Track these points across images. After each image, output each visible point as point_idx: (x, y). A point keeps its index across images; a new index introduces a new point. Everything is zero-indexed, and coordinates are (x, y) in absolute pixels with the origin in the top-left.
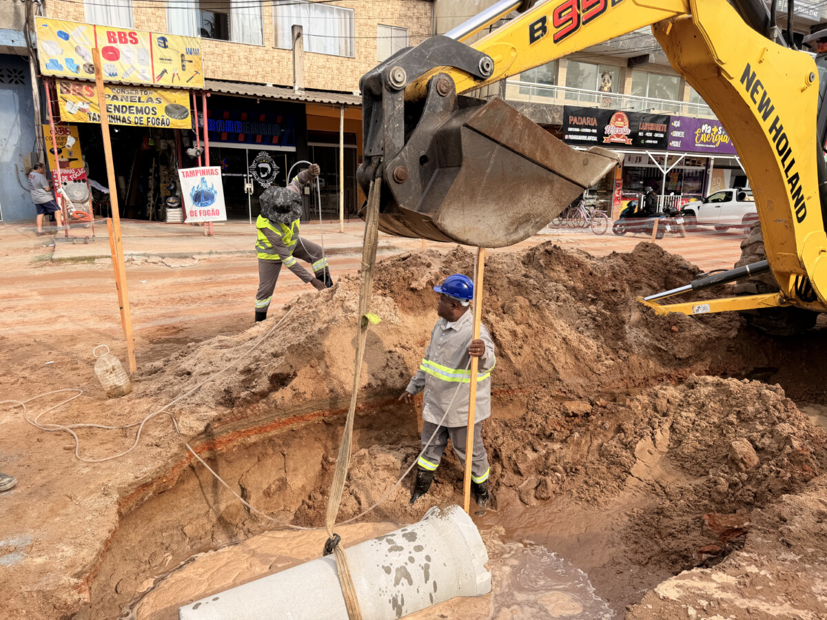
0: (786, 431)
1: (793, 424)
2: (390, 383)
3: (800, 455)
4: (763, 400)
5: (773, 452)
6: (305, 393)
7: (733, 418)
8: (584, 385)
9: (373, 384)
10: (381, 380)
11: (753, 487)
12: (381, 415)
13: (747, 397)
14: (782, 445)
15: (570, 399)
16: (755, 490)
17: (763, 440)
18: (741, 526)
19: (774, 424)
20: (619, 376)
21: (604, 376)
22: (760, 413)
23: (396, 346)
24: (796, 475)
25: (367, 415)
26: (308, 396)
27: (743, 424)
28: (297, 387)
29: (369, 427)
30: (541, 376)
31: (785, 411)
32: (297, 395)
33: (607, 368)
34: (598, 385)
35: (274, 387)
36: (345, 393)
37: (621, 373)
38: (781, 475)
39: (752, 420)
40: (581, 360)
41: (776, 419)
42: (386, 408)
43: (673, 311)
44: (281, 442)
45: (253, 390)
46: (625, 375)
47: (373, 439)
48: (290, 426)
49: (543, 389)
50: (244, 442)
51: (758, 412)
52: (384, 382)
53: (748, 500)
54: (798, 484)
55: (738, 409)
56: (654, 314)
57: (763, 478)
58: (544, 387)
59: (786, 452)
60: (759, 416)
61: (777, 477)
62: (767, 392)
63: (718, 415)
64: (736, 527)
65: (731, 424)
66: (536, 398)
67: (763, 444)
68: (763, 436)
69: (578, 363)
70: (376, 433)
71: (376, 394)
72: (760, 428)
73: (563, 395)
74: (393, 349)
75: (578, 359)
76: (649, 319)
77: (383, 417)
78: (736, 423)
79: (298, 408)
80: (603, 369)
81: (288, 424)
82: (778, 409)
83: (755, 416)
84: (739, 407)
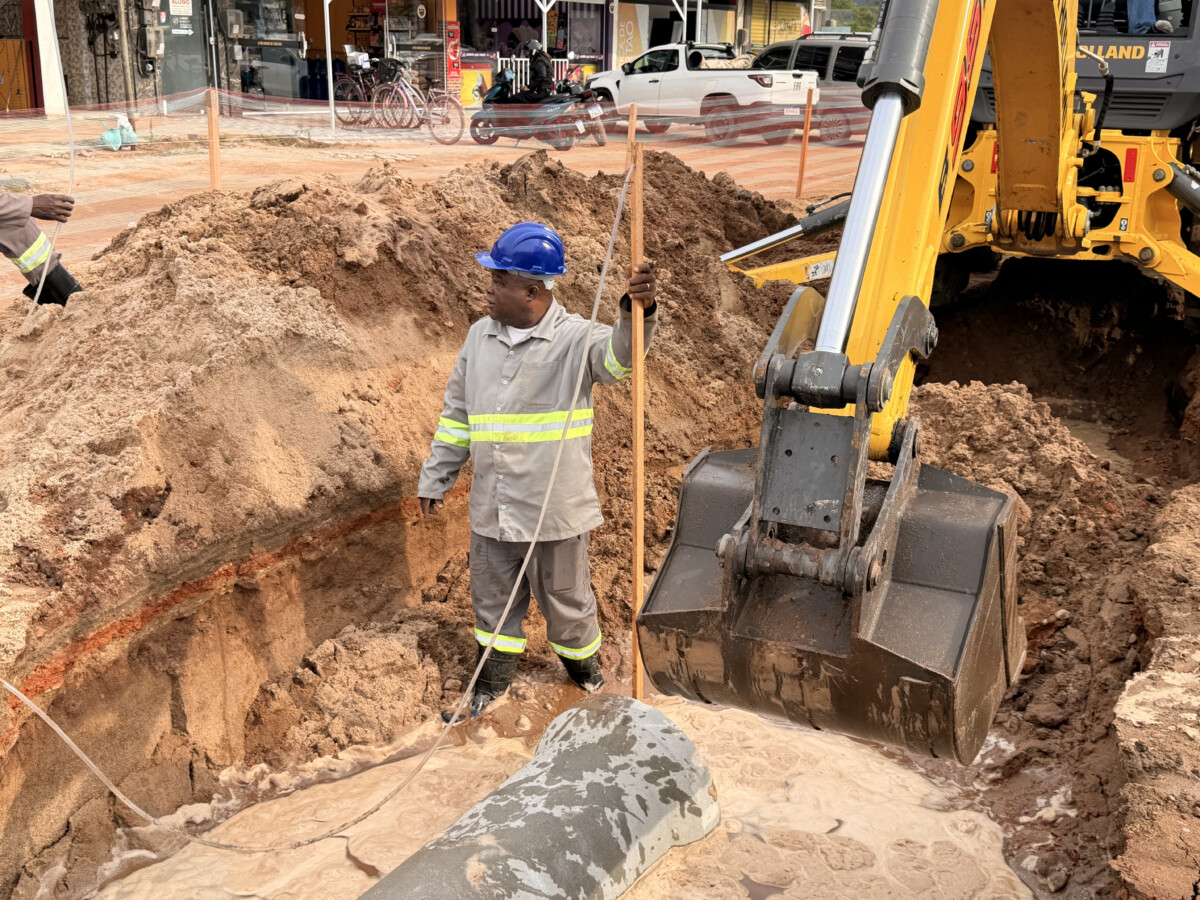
0: (1059, 456)
1: (1065, 443)
2: (360, 480)
3: (1097, 488)
4: (1006, 412)
5: (1048, 493)
6: (198, 527)
7: (961, 449)
8: (689, 432)
9: (328, 487)
10: (342, 476)
11: (1036, 553)
12: (347, 554)
13: (979, 410)
14: (1057, 480)
15: (673, 463)
16: (1043, 559)
17: (1025, 477)
18: (1052, 619)
19: (1033, 448)
20: (735, 408)
21: (715, 412)
22: (1008, 433)
23: (348, 397)
24: (1101, 522)
25: (323, 558)
26: (206, 533)
27: (981, 456)
28: (182, 516)
29: (327, 584)
30: (617, 426)
31: (1043, 423)
32: (185, 534)
33: (717, 394)
34: (710, 430)
35: (132, 522)
36: (279, 515)
37: (737, 401)
38: (1078, 525)
39: (995, 448)
40: (678, 385)
41: (1035, 440)
42: (355, 536)
43: (773, 278)
44: (163, 650)
45: (90, 536)
46: (743, 405)
47: (337, 610)
48: (174, 611)
49: (625, 451)
50: (93, 664)
51: (1003, 432)
52: (346, 477)
53: (1037, 577)
54: (1107, 535)
55: (968, 433)
56: (754, 287)
57: (1051, 537)
58: (625, 446)
59: (1072, 489)
60: (1006, 438)
61: (1074, 531)
62: (1009, 395)
63: (934, 448)
64: (1045, 621)
65: (964, 459)
66: (620, 469)
67: (1028, 482)
68: (1021, 471)
69: (673, 392)
70: (341, 594)
71: (336, 509)
72: (1015, 458)
73: (660, 456)
74: (344, 403)
75: (672, 384)
76: (749, 297)
77: (352, 556)
78: (970, 457)
79: (191, 565)
80: (713, 399)
81: (170, 606)
82: (1033, 423)
83: (1000, 440)
84: (967, 429)
